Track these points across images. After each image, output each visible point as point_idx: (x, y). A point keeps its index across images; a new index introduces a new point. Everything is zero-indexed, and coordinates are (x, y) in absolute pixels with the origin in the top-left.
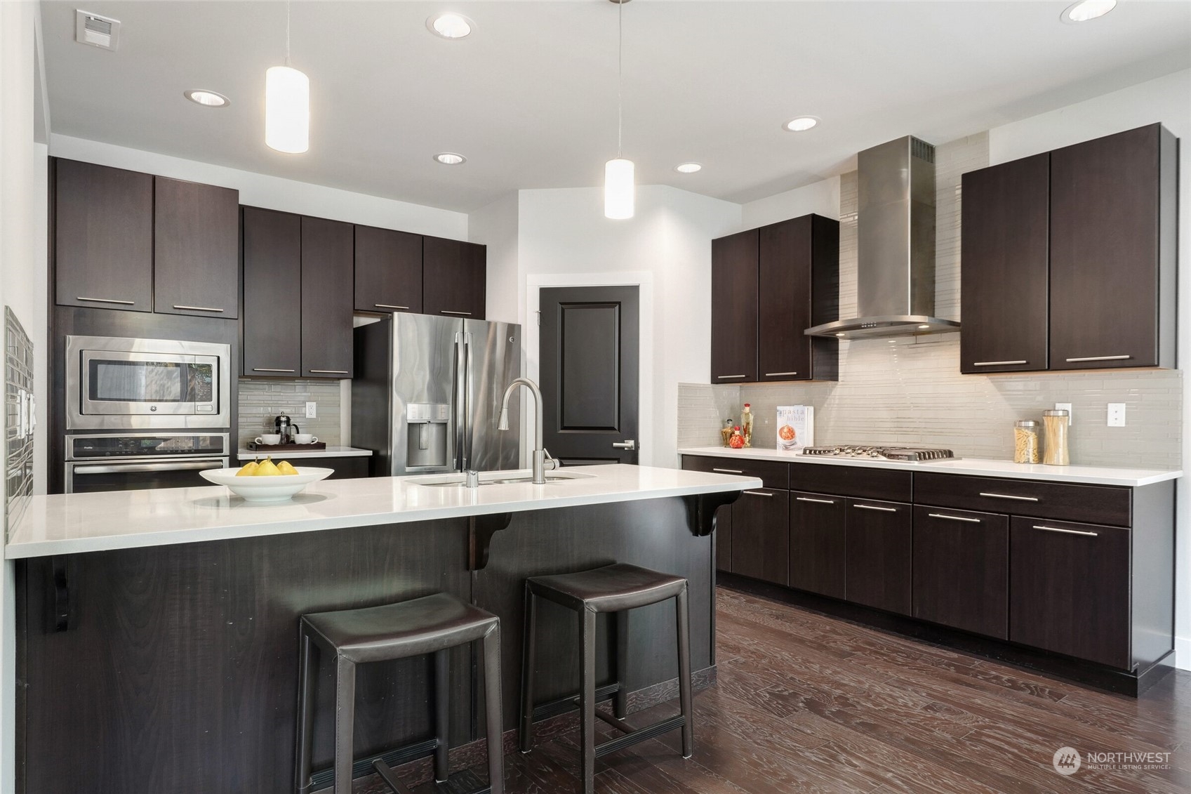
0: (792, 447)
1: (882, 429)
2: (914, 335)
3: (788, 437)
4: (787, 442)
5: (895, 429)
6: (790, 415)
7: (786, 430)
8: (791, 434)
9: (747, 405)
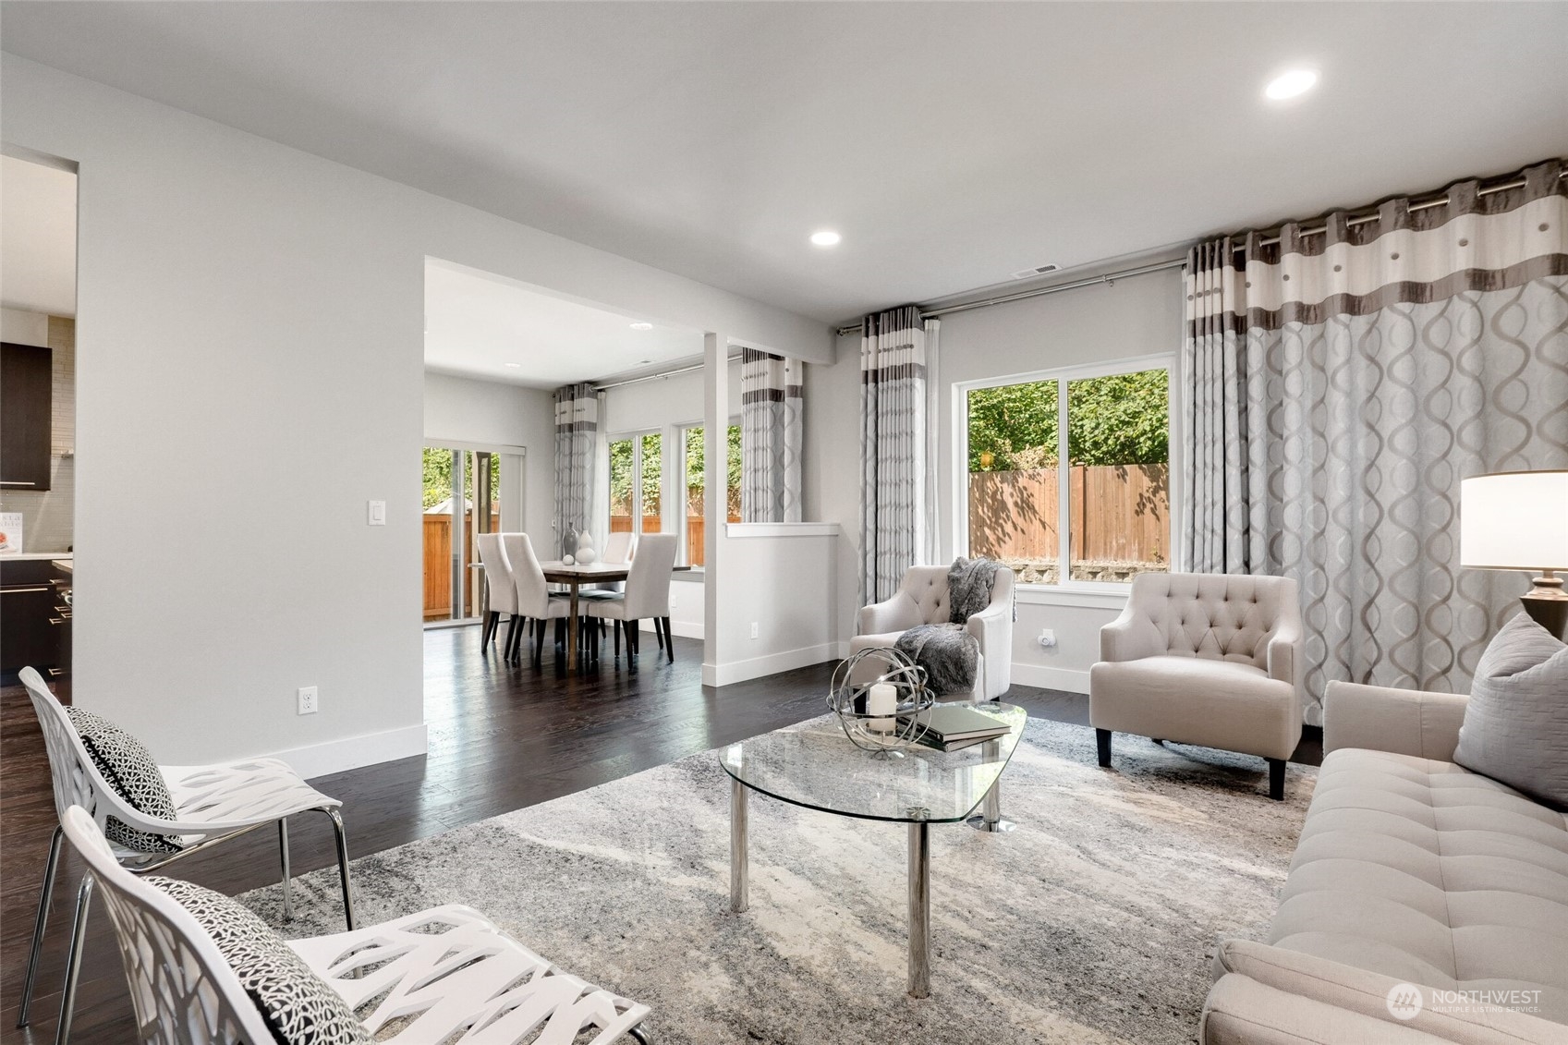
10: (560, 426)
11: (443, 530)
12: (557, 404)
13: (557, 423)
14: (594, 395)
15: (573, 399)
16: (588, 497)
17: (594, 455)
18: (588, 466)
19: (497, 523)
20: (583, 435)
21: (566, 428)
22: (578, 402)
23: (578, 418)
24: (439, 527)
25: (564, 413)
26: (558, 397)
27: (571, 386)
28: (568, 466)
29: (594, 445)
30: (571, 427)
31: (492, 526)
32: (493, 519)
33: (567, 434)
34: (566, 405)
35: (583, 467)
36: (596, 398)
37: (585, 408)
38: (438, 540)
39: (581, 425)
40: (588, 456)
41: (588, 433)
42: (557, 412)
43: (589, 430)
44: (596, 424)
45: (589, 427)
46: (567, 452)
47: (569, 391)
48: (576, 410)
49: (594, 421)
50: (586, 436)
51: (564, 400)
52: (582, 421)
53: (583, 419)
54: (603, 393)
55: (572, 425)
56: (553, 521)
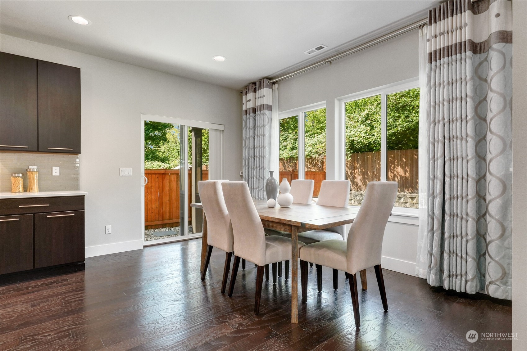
10: (246, 111)
11: (177, 178)
12: (244, 97)
13: (244, 108)
14: (271, 85)
15: (255, 91)
16: (267, 156)
17: (271, 127)
18: (267, 135)
19: (207, 174)
20: (264, 114)
21: (251, 111)
22: (259, 93)
23: (259, 102)
24: (175, 176)
25: (249, 101)
26: (244, 92)
27: (254, 83)
28: (253, 136)
29: (270, 120)
30: (254, 110)
31: (203, 176)
32: (203, 172)
33: (252, 114)
34: (251, 96)
35: (264, 135)
36: (272, 88)
37: (263, 96)
38: (175, 183)
39: (262, 107)
40: (267, 127)
41: (267, 112)
42: (244, 101)
43: (267, 110)
44: (272, 106)
45: (268, 108)
46: (252, 126)
47: (252, 87)
48: (258, 98)
49: (271, 104)
50: (266, 114)
51: (249, 93)
52: (262, 105)
53: (263, 103)
54: (277, 85)
55: (255, 108)
56: (241, 172)
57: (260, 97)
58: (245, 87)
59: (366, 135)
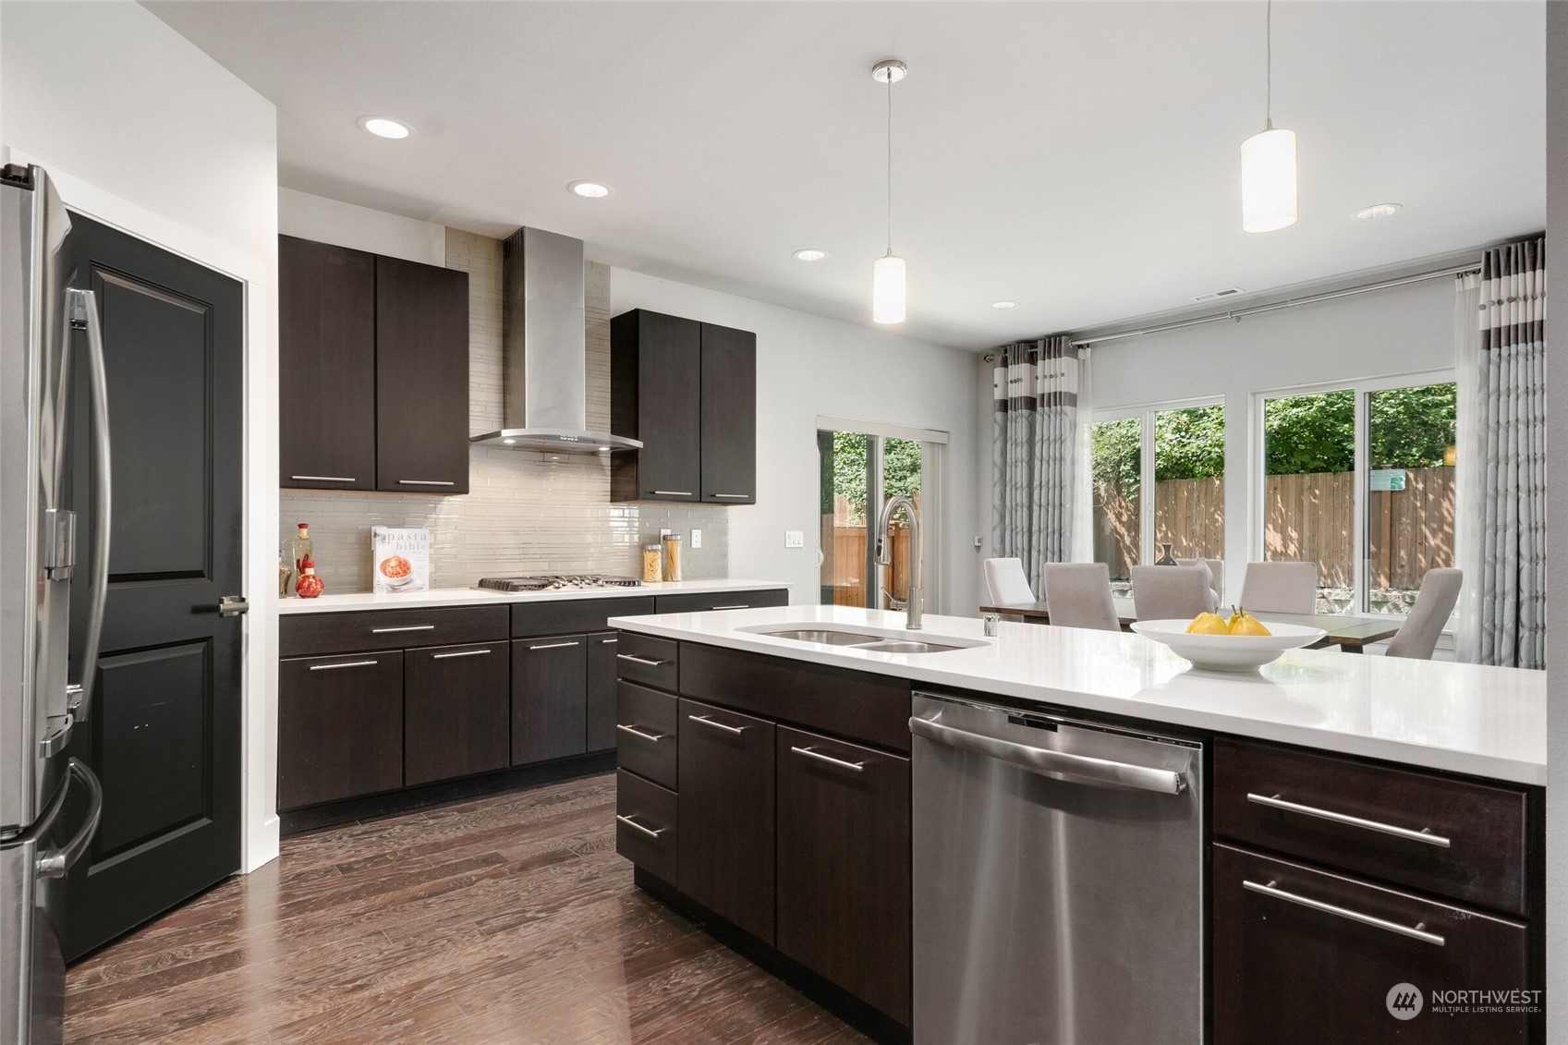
0: (403, 587)
1: (505, 557)
2: (541, 452)
3: (397, 574)
4: (396, 581)
5: (519, 557)
6: (401, 542)
7: (393, 563)
8: (404, 568)
9: (301, 526)
10: (1005, 402)
12: (998, 371)
13: (999, 397)
14: (1074, 352)
15: (1033, 360)
16: (1069, 505)
18: (1069, 459)
20: (1057, 413)
21: (1020, 403)
22: (1044, 366)
23: (1044, 387)
25: (1015, 381)
26: (1000, 359)
27: (1031, 343)
29: (1074, 425)
30: (1031, 403)
33: (1025, 412)
34: (1020, 370)
35: (1061, 459)
36: (1076, 357)
37: (1058, 374)
39: (1056, 399)
40: (1068, 443)
41: (1067, 409)
42: (998, 381)
43: (1068, 404)
44: (1076, 396)
45: (1070, 400)
46: (1023, 437)
47: (1025, 350)
48: (1045, 377)
49: (1074, 391)
50: (1066, 414)
51: (1016, 361)
52: (1055, 393)
53: (1058, 390)
54: (1089, 350)
55: (1035, 400)
56: (976, 538)
57: (1051, 376)
58: (1005, 349)
59: (1177, 436)
